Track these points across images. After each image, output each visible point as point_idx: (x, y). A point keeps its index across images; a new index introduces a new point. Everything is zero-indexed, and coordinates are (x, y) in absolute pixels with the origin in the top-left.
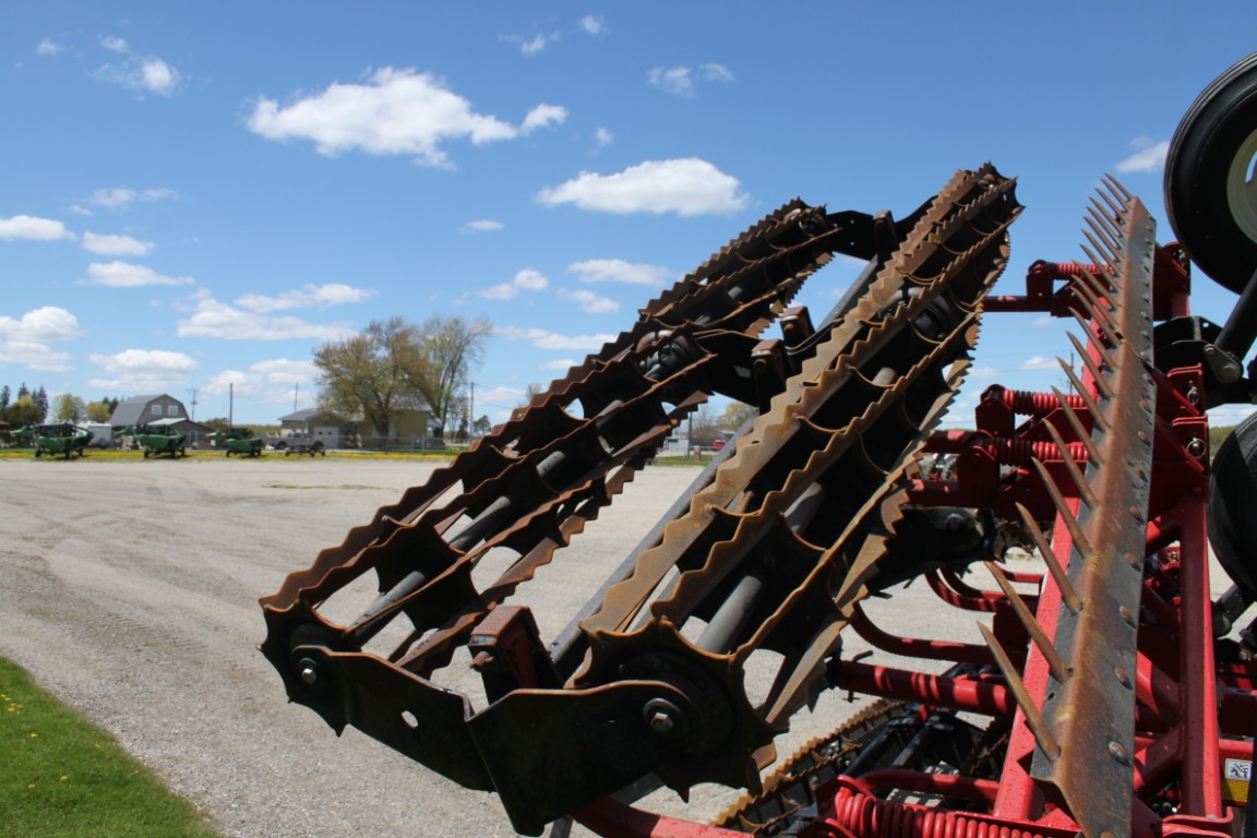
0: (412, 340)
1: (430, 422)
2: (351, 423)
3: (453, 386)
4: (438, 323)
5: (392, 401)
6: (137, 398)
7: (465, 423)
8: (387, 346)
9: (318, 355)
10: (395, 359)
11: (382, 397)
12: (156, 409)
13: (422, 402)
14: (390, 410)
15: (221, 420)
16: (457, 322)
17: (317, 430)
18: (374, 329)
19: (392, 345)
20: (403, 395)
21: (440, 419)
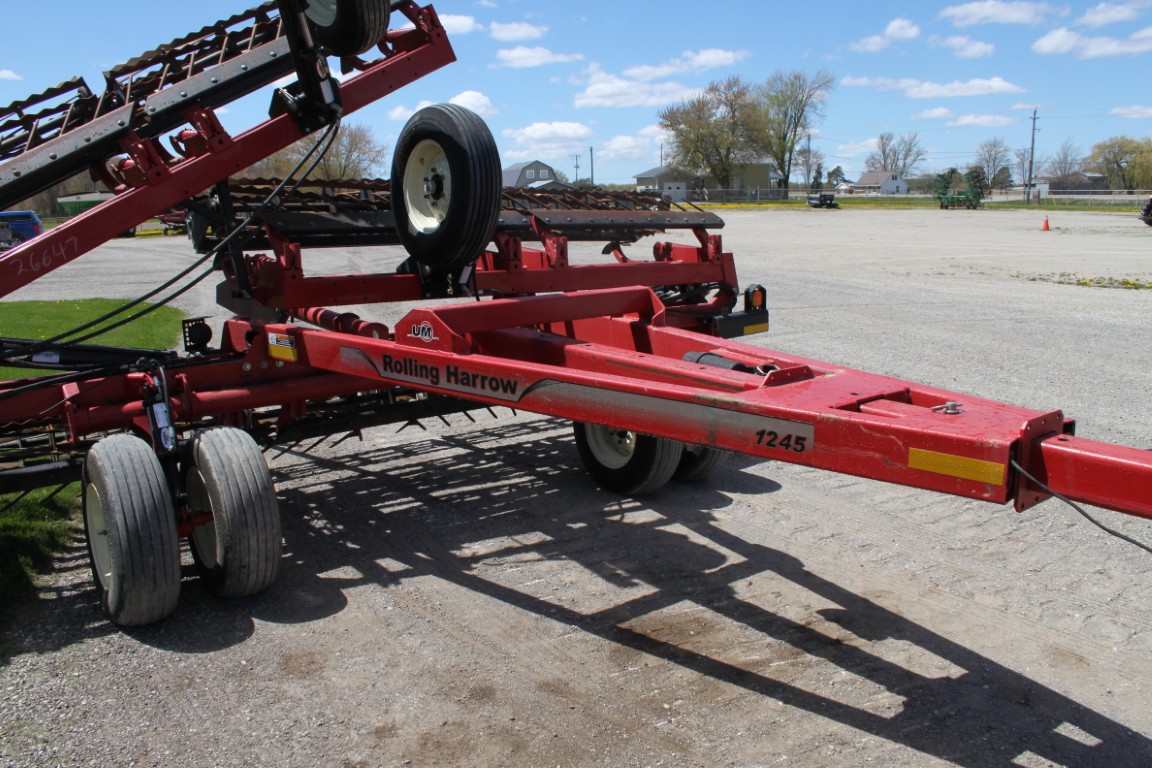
0: (749, 98)
1: (772, 174)
2: (698, 178)
3: (797, 138)
4: (781, 79)
5: (732, 155)
6: (516, 165)
7: (819, 173)
8: (726, 105)
9: (664, 117)
10: (733, 117)
11: (723, 152)
12: (530, 174)
13: (760, 156)
14: (730, 165)
15: (584, 180)
16: (797, 77)
17: (667, 185)
18: (713, 89)
19: (730, 104)
20: (741, 150)
21: (783, 171)
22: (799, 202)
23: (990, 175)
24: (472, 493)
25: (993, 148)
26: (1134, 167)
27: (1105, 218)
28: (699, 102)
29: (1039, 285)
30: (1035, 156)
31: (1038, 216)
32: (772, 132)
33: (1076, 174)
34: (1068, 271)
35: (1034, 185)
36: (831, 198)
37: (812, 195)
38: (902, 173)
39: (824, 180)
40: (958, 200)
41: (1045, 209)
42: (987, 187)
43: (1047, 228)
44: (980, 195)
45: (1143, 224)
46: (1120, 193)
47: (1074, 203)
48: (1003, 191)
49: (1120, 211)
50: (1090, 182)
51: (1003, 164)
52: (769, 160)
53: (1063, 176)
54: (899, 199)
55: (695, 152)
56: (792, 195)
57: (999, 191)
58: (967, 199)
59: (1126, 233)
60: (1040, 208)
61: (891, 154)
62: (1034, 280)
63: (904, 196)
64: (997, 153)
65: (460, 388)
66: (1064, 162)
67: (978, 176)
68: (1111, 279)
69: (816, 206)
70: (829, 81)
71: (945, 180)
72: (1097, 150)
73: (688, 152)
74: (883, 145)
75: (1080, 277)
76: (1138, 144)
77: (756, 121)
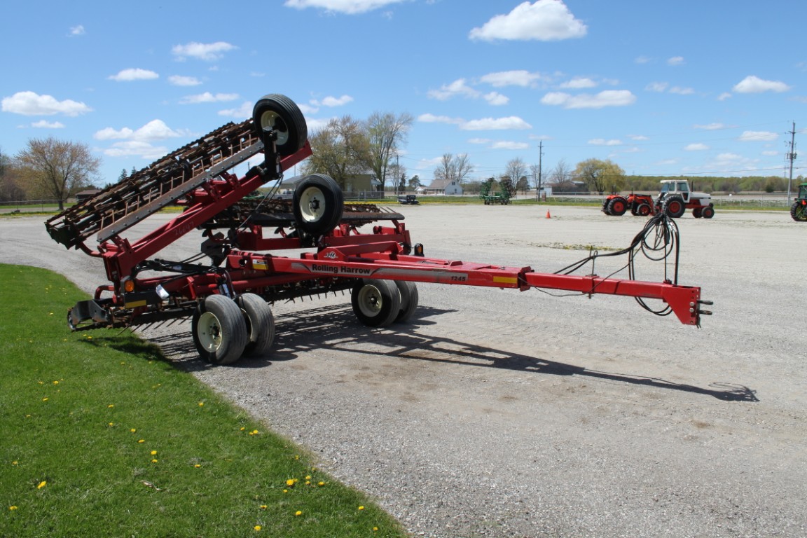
0: (358, 129)
1: (373, 182)
3: (389, 157)
4: (378, 118)
5: (346, 169)
7: (403, 180)
8: (342, 134)
10: (347, 143)
11: (340, 166)
13: (365, 169)
14: (345, 175)
16: (388, 116)
18: (333, 124)
19: (345, 134)
20: (353, 165)
21: (380, 179)
22: (392, 201)
23: (515, 182)
24: (314, 329)
25: (516, 166)
26: (602, 177)
27: (584, 210)
28: (323, 132)
29: (543, 249)
30: (542, 169)
31: (543, 209)
32: (372, 153)
33: (568, 181)
34: (559, 242)
35: (542, 189)
36: (414, 197)
37: (400, 195)
38: (458, 181)
39: (407, 185)
40: (496, 199)
41: (549, 204)
42: (513, 189)
43: (549, 217)
44: (509, 196)
45: (604, 214)
46: (595, 194)
47: (567, 200)
48: (524, 192)
49: (592, 206)
50: (576, 186)
51: (523, 175)
52: (371, 172)
53: (560, 183)
54: (458, 198)
55: (321, 166)
56: (386, 195)
57: (521, 192)
58: (501, 198)
59: (592, 219)
60: (546, 204)
61: (451, 167)
62: (540, 246)
63: (461, 196)
64: (518, 168)
65: (347, 273)
66: (560, 174)
67: (507, 184)
68: (581, 245)
69: (404, 203)
70: (410, 119)
71: (487, 186)
72: (580, 167)
73: (316, 167)
74: (446, 161)
75: (565, 244)
76: (603, 163)
77: (362, 146)
